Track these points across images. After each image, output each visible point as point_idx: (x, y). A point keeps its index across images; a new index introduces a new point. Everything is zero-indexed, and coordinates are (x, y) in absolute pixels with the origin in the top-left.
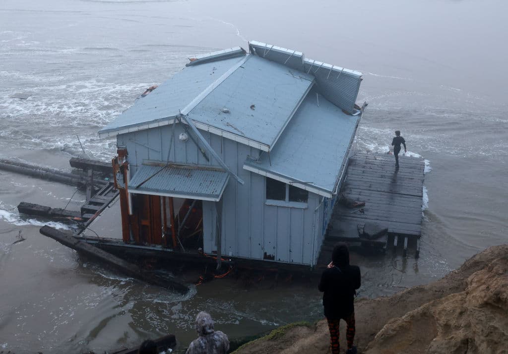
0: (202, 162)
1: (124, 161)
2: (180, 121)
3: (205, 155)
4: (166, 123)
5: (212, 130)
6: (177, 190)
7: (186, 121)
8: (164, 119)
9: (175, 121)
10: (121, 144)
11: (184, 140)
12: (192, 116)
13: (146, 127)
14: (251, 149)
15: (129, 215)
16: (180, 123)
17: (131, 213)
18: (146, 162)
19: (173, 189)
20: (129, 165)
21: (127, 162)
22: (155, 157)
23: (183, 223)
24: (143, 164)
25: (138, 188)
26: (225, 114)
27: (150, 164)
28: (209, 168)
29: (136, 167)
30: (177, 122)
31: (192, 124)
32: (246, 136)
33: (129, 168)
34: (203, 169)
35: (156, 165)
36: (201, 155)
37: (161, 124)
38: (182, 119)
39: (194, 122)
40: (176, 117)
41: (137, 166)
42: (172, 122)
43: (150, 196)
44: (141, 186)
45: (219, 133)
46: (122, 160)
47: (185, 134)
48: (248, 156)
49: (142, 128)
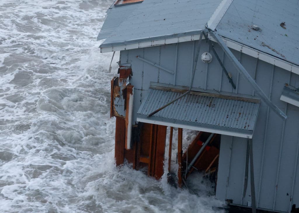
0: (227, 89)
1: (128, 83)
2: (206, 36)
3: (231, 81)
4: (188, 39)
5: (246, 51)
6: (199, 121)
7: (215, 37)
8: (185, 34)
9: (201, 37)
10: (124, 62)
11: (208, 61)
12: (220, 32)
13: (162, 42)
14: (291, 75)
15: (125, 149)
16: (207, 39)
17: (128, 147)
18: (155, 85)
19: (194, 121)
20: (133, 89)
21: (130, 84)
22: (167, 80)
23: (191, 164)
24: (150, 88)
25: (150, 116)
26: (255, 32)
27: (160, 88)
28: (235, 97)
29: (140, 91)
30: (203, 38)
31: (222, 41)
32: (287, 59)
33: (133, 92)
34: (227, 98)
35: (167, 90)
36: (226, 80)
37: (182, 40)
38: (209, 35)
39: (223, 40)
40: (203, 33)
41: (142, 90)
42: (197, 38)
43: (154, 125)
44: (155, 115)
45: (254, 54)
46: (125, 82)
47: (209, 54)
48: (287, 84)
49: (156, 43)
